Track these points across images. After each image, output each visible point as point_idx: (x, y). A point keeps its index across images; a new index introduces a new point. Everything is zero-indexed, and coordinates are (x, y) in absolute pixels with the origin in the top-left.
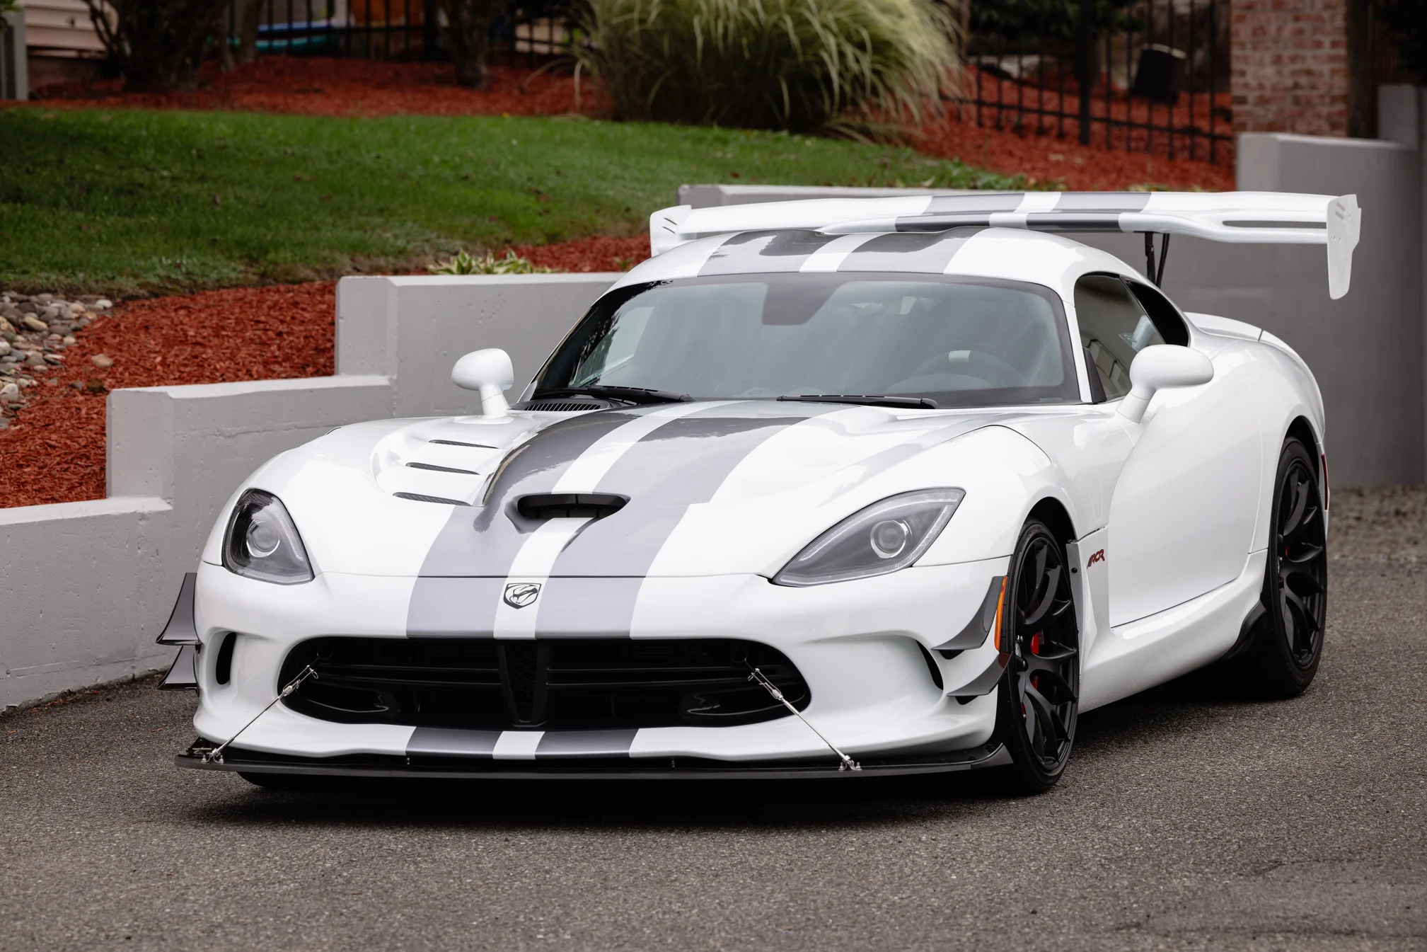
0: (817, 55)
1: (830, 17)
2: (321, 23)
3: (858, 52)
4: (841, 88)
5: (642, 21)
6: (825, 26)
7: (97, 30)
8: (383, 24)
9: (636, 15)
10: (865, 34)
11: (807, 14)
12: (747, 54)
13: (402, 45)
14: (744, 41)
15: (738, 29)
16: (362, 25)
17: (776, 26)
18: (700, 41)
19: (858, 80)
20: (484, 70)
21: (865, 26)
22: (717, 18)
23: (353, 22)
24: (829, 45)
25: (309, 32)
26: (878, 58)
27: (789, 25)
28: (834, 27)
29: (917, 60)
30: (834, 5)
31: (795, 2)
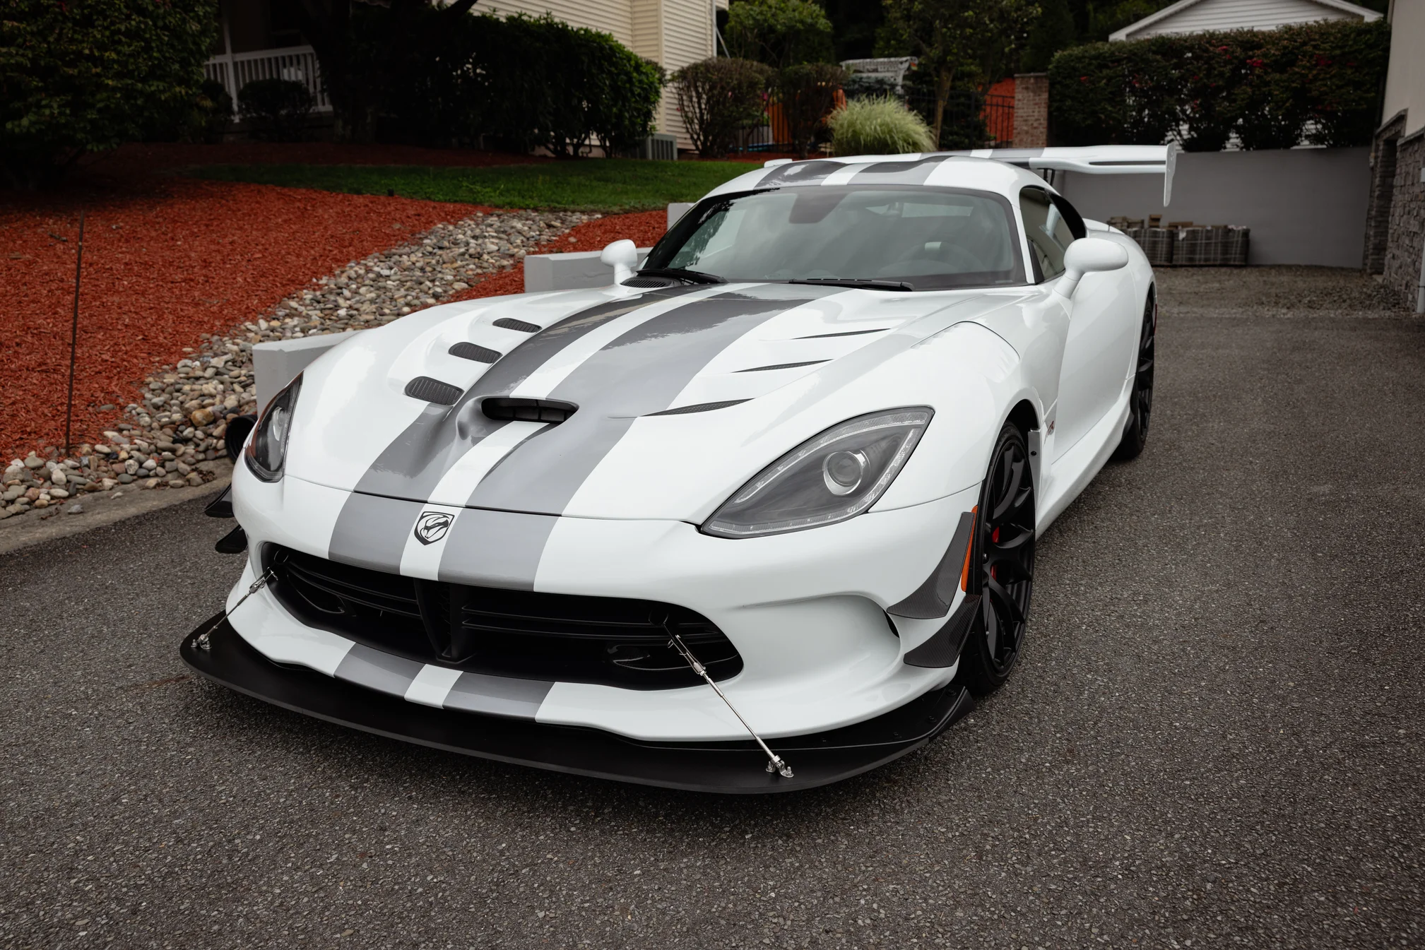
2: (766, 144)
6: (899, 138)
8: (782, 142)
10: (910, 140)
11: (894, 135)
12: (876, 147)
14: (876, 143)
15: (873, 139)
16: (776, 142)
17: (885, 138)
18: (863, 142)
21: (910, 138)
22: (868, 136)
23: (774, 142)
24: (900, 144)
25: (763, 146)
26: (913, 147)
27: (888, 137)
30: (901, 132)
31: (890, 131)
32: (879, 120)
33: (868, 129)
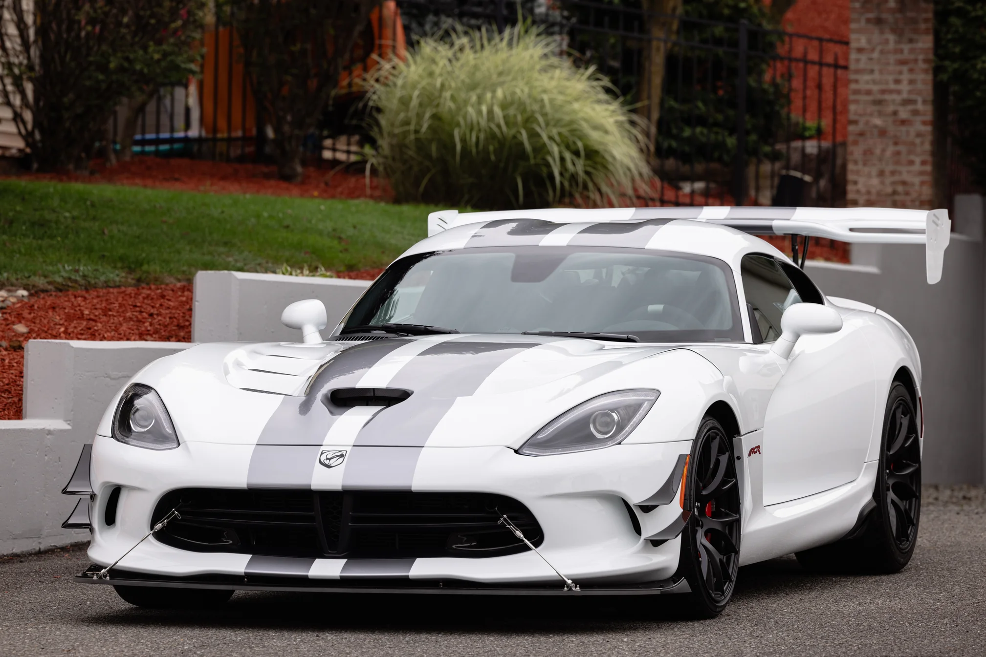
0: (544, 159)
1: (554, 132)
2: (180, 134)
3: (574, 158)
4: (562, 183)
5: (417, 132)
6: (551, 138)
7: (20, 133)
8: (225, 135)
9: (412, 127)
10: (580, 145)
11: (538, 129)
12: (493, 157)
13: (239, 152)
14: (491, 148)
15: (486, 139)
16: (210, 136)
17: (514, 137)
18: (459, 147)
19: (573, 178)
20: (299, 169)
21: (580, 138)
22: (471, 130)
23: (204, 134)
24: (553, 153)
25: (171, 141)
26: (589, 162)
27: (524, 136)
28: (557, 138)
29: (618, 166)
30: (558, 123)
31: (529, 120)
32: (500, 93)
33: (470, 110)
